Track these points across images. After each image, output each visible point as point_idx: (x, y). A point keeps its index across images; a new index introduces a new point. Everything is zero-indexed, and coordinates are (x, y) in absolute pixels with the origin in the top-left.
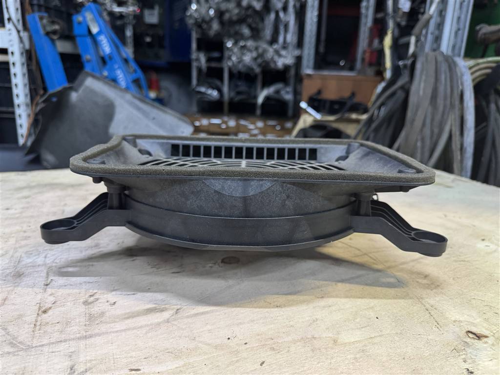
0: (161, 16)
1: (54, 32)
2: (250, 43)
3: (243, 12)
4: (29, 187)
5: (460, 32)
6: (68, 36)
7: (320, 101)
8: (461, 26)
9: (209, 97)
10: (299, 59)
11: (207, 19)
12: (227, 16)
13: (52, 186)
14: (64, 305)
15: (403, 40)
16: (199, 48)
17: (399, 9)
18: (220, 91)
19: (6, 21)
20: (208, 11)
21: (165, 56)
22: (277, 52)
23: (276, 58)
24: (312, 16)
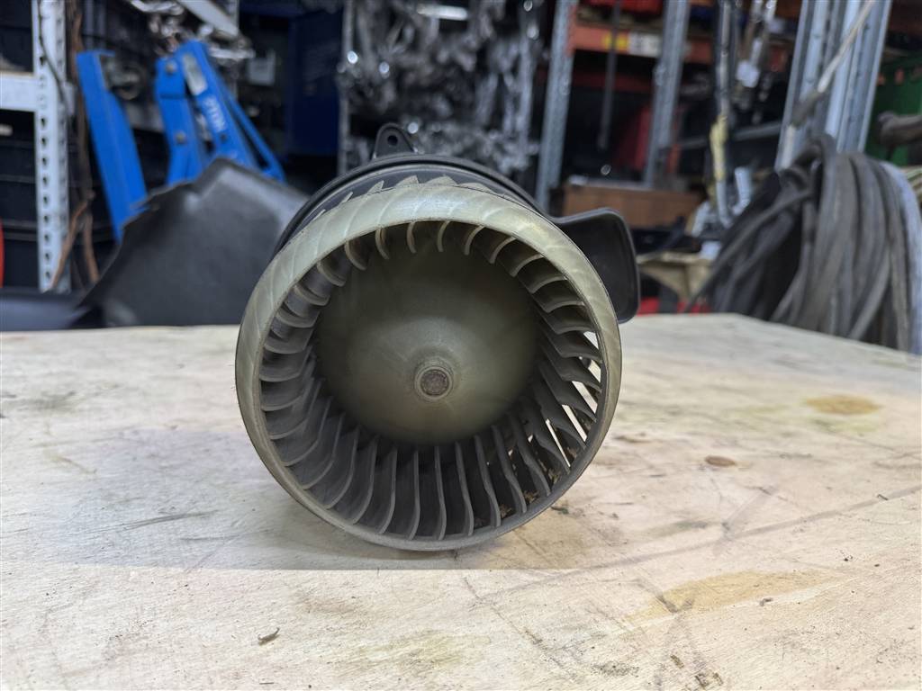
0: (278, 70)
1: (128, 87)
2: (450, 129)
3: (440, 72)
5: (853, 124)
10: (535, 160)
11: (377, 81)
12: (410, 78)
16: (355, 133)
17: (738, 81)
19: (37, 63)
20: (378, 67)
22: (499, 147)
23: (497, 156)
24: (559, 86)
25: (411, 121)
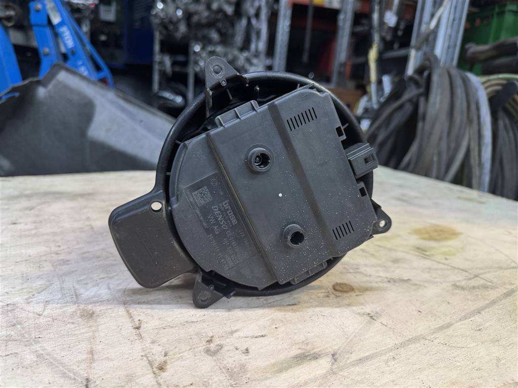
0: (118, 13)
2: (219, 49)
3: (213, 16)
8: (452, 44)
9: (172, 103)
11: (175, 19)
12: (195, 19)
14: (181, 357)
17: (385, 23)
18: (184, 96)
20: (176, 11)
21: (122, 58)
22: (248, 60)
23: (247, 66)
24: (284, 25)
25: (196, 44)
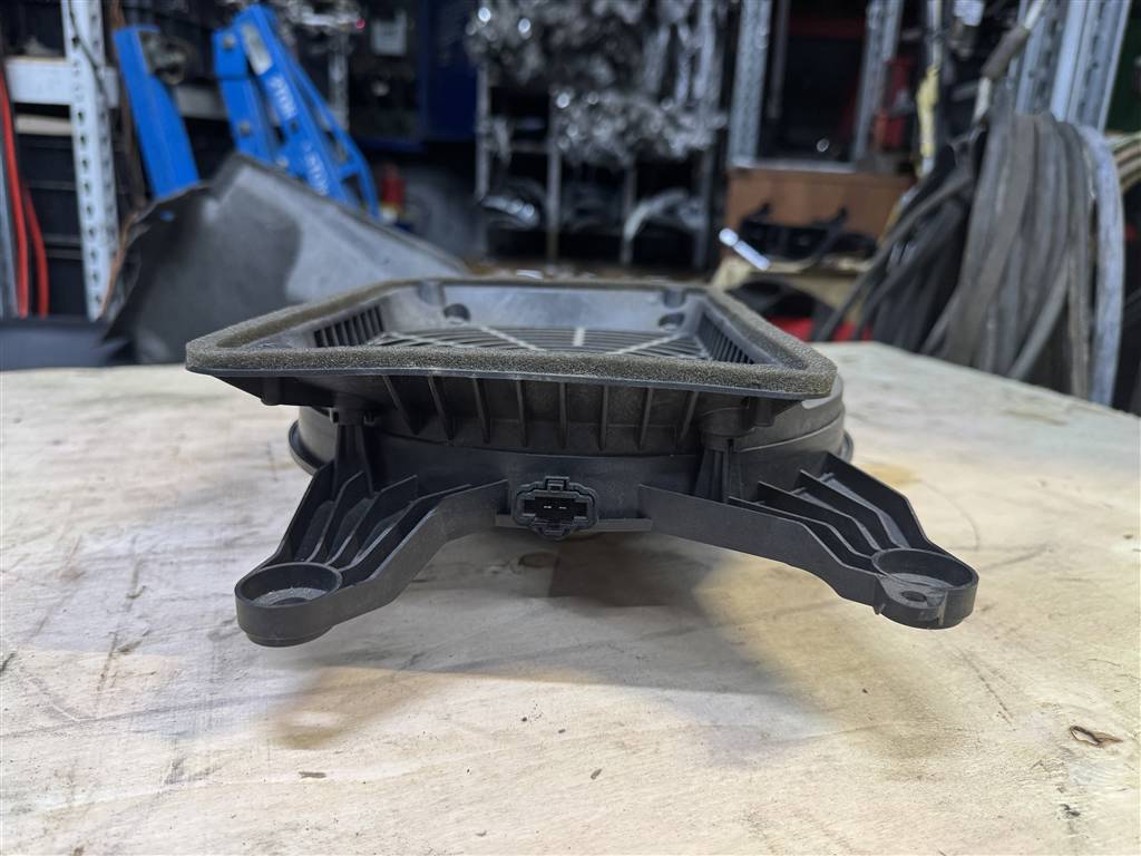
0: (411, 36)
1: (173, 69)
2: (611, 99)
3: (596, 27)
4: (106, 400)
5: (1098, 72)
6: (202, 78)
7: (766, 228)
8: (1101, 57)
9: (514, 221)
10: (722, 136)
11: (515, 42)
12: (558, 38)
13: (157, 399)
14: (168, 639)
15: (962, 92)
16: (495, 110)
17: (955, 18)
18: (539, 206)
19: (69, 45)
20: (517, 25)
21: (416, 128)
22: (672, 120)
23: (669, 133)
24: (754, 36)
25: (561, 92)
